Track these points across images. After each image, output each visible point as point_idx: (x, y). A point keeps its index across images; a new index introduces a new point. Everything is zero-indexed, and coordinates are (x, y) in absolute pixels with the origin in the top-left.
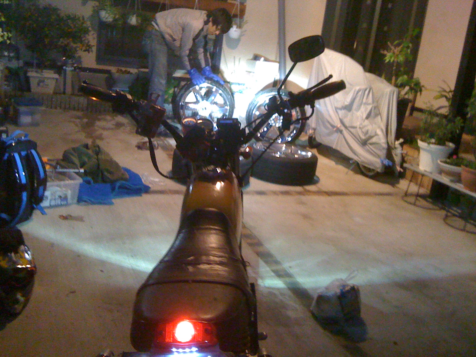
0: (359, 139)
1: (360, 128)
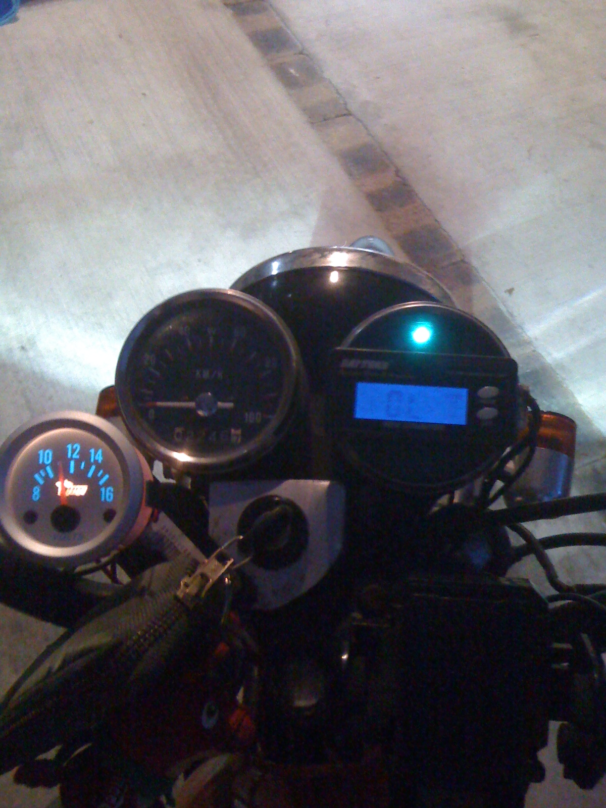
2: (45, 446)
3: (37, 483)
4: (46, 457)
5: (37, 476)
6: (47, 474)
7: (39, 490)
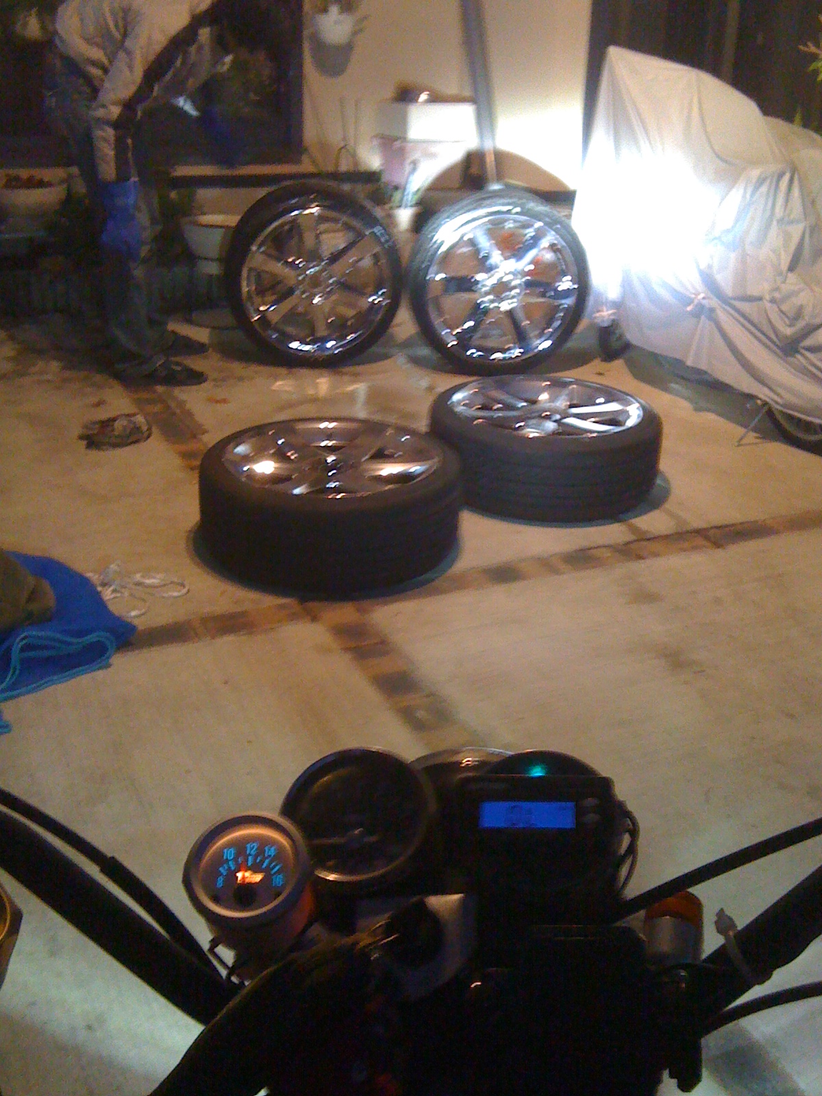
0: (773, 337)
1: (773, 301)
2: (229, 845)
3: (221, 874)
4: (230, 854)
5: (221, 869)
6: (230, 868)
7: (222, 879)
